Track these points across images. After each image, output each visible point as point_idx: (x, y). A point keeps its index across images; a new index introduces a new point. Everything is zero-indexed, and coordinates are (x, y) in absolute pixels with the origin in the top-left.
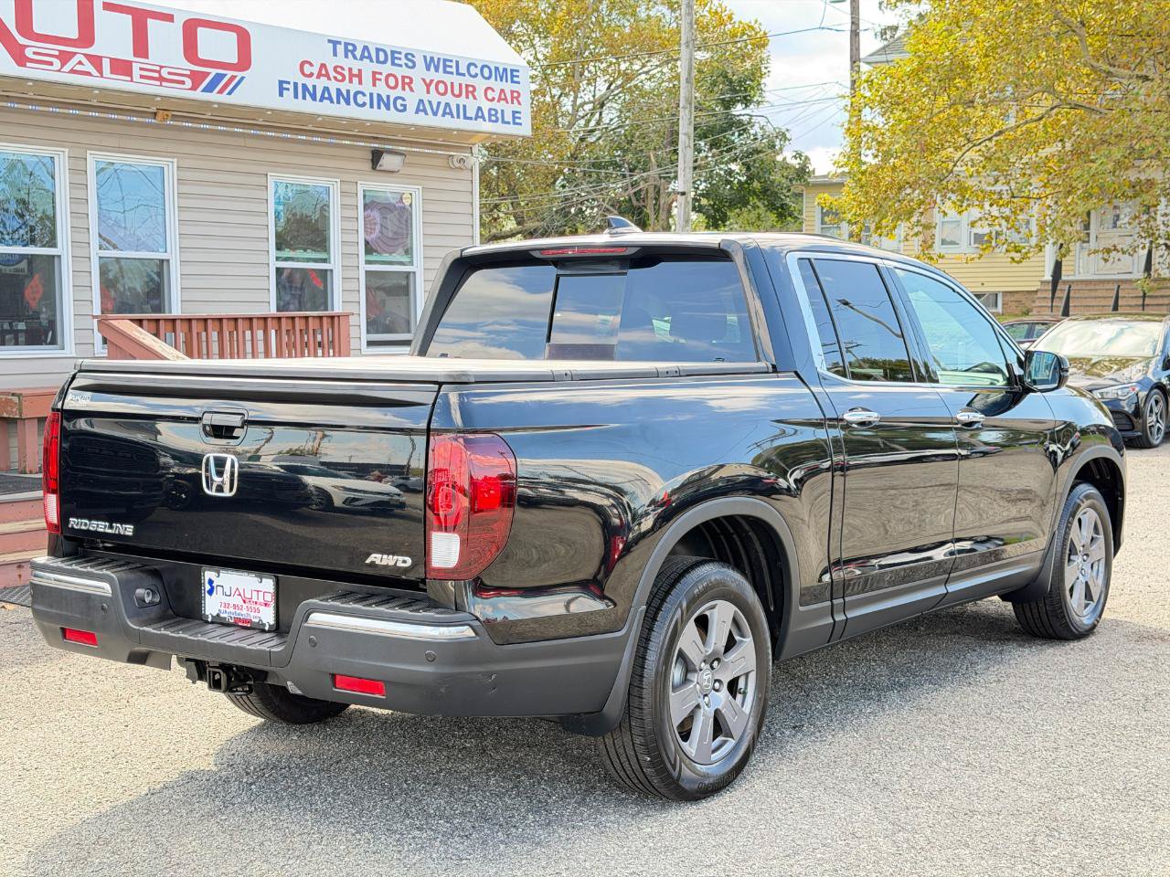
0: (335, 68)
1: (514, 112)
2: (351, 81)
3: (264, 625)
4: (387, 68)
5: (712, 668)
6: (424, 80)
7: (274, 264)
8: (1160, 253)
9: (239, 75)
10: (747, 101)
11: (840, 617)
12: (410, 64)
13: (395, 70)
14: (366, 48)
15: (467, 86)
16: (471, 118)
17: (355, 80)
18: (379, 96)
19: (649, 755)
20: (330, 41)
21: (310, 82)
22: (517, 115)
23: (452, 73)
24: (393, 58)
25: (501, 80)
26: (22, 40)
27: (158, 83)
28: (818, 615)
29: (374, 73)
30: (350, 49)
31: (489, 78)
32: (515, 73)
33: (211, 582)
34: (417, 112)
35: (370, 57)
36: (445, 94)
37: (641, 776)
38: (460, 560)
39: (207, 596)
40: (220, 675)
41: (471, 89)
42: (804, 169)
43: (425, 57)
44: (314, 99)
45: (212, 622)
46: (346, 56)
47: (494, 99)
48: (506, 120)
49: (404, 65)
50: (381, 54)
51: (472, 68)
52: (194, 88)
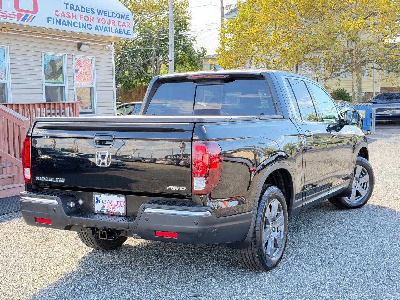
0: (67, 13)
1: (128, 30)
2: (72, 18)
3: (121, 214)
4: (85, 14)
5: (273, 224)
6: (98, 18)
7: (44, 85)
9: (34, 15)
10: (185, 29)
12: (93, 12)
13: (87, 14)
14: (77, 6)
15: (112, 21)
16: (113, 32)
17: (74, 18)
18: (82, 23)
19: (257, 254)
20: (65, 3)
21: (58, 18)
22: (129, 31)
23: (107, 16)
24: (87, 10)
25: (123, 19)
27: (5, 18)
29: (80, 15)
30: (72, 7)
31: (119, 18)
32: (128, 16)
33: (97, 199)
34: (95, 29)
35: (79, 10)
36: (105, 23)
37: (253, 262)
38: (205, 187)
39: (95, 203)
40: (104, 233)
41: (113, 22)
42: (204, 53)
43: (98, 10)
44: (60, 24)
45: (98, 214)
46: (71, 9)
47: (121, 25)
48: (125, 33)
49: (90, 13)
50: (83, 8)
51: (114, 14)
52: (18, 20)
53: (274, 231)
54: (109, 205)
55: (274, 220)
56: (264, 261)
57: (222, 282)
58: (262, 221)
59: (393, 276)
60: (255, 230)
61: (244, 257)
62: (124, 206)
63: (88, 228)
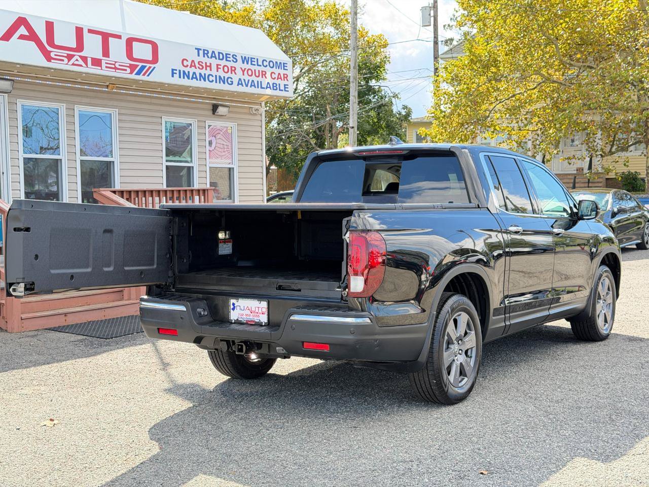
0: (199, 62)
1: (285, 85)
2: (206, 69)
3: (262, 323)
4: (223, 63)
5: (459, 344)
6: (241, 68)
7: (165, 164)
8: (598, 159)
9: (153, 66)
10: (378, 78)
11: (508, 323)
12: (235, 60)
13: (228, 63)
14: (213, 52)
15: (262, 71)
16: (264, 88)
17: (208, 68)
18: (220, 77)
19: (435, 380)
20: (196, 49)
21: (187, 70)
22: (286, 86)
23: (254, 65)
24: (227, 57)
25: (279, 68)
26: (49, 48)
27: (114, 70)
28: (499, 321)
29: (217, 65)
30: (206, 53)
31: (272, 67)
32: (285, 65)
33: (234, 304)
34: (238, 85)
35: (215, 57)
36: (251, 75)
37: (430, 391)
38: (364, 288)
39: (231, 311)
40: (242, 346)
41: (264, 73)
42: (408, 115)
43: (242, 57)
44: (189, 78)
45: (234, 323)
46: (204, 56)
47: (275, 78)
48: (281, 89)
49: (232, 61)
50: (221, 55)
51: (265, 62)
52: (131, 73)
53: (460, 354)
54: (248, 312)
55: (461, 340)
56: (444, 390)
57: (389, 414)
58: (441, 337)
59: (616, 415)
60: (432, 347)
61: (418, 383)
62: (266, 313)
63: (221, 340)
